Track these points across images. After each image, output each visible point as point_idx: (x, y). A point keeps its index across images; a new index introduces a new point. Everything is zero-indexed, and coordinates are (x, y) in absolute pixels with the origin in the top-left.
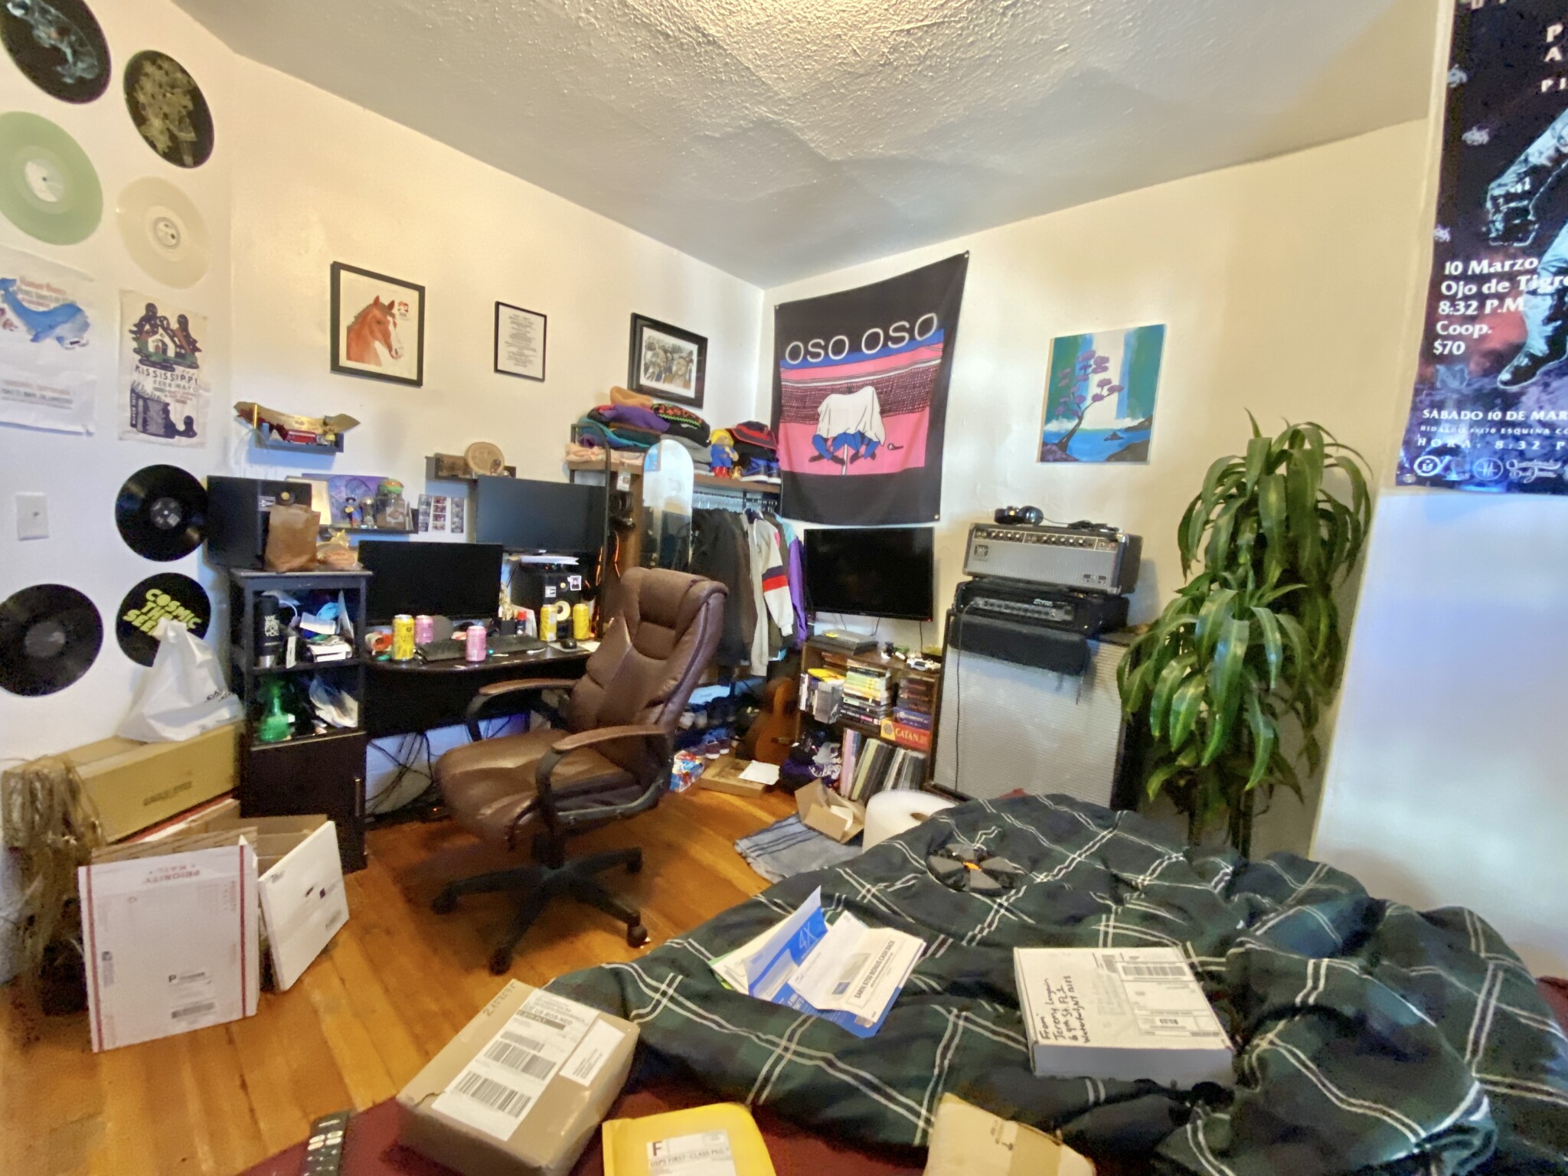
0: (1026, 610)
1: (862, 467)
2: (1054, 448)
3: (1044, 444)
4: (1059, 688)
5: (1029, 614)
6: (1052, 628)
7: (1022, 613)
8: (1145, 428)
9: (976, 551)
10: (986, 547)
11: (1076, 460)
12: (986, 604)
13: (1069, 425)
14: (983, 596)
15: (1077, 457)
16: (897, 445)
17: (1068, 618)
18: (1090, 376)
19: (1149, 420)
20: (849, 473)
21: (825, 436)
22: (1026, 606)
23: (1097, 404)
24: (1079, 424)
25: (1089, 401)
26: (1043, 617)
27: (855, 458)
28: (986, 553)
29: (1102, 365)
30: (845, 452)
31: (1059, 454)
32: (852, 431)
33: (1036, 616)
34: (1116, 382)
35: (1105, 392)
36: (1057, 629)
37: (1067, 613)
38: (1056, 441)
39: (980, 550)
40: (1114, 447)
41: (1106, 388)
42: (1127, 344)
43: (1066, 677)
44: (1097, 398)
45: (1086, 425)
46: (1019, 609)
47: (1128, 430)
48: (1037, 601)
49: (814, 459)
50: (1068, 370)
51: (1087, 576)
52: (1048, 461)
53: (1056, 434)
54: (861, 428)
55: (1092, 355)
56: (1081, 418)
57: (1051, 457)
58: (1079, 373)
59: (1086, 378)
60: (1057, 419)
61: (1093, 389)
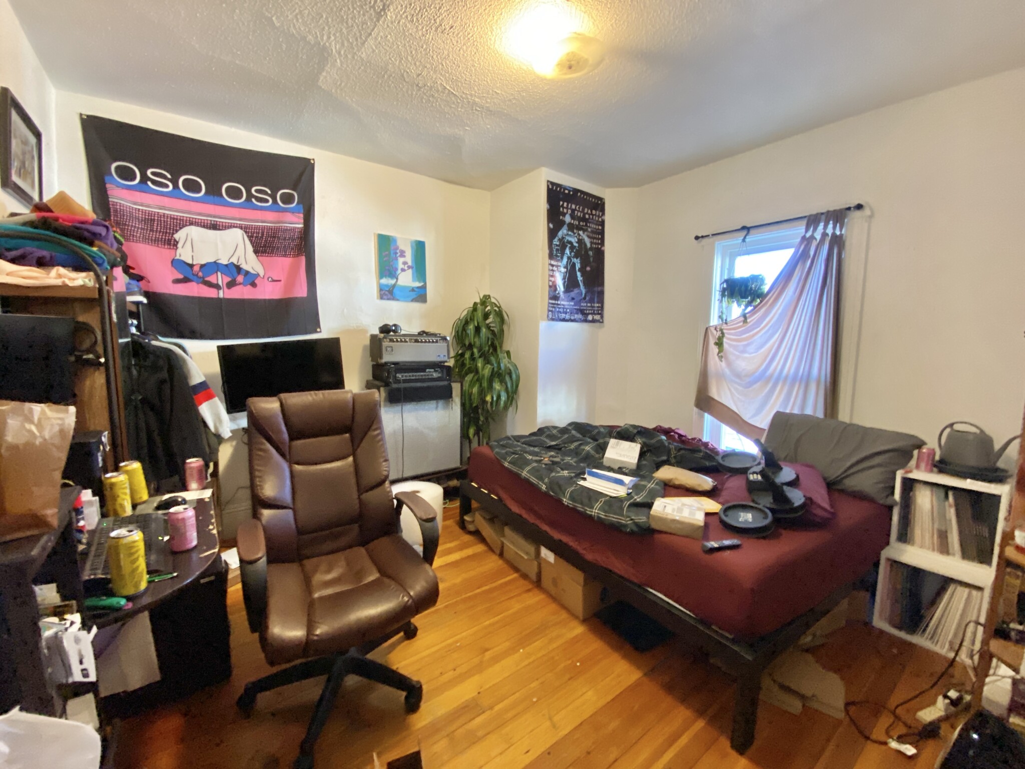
0: (422, 376)
1: (242, 292)
2: (387, 293)
3: (381, 290)
4: (437, 408)
5: (424, 377)
6: (435, 381)
7: (420, 377)
8: (424, 287)
9: (386, 350)
10: (391, 347)
11: (398, 300)
12: (402, 376)
13: (392, 282)
14: (401, 373)
15: (398, 298)
16: (275, 279)
17: (440, 375)
18: (399, 258)
19: (425, 283)
20: (227, 296)
21: (190, 262)
22: (422, 374)
23: (403, 273)
24: (397, 281)
25: (399, 271)
26: (430, 377)
27: (231, 284)
28: (392, 350)
29: (403, 254)
30: (220, 279)
31: (389, 296)
32: (224, 261)
33: (427, 377)
34: (410, 263)
35: (406, 268)
36: (438, 381)
37: (439, 373)
38: (387, 289)
39: (388, 349)
40: (414, 295)
41: (406, 266)
42: (412, 247)
43: (439, 401)
44: (403, 270)
45: (400, 282)
46: (418, 376)
47: (418, 288)
48: (427, 370)
49: (177, 281)
50: (387, 253)
51: (439, 356)
52: (384, 299)
53: (387, 286)
54: (234, 260)
55: (397, 248)
56: (397, 279)
57: (385, 297)
58: (393, 255)
59: (396, 259)
60: (386, 278)
61: (401, 266)
